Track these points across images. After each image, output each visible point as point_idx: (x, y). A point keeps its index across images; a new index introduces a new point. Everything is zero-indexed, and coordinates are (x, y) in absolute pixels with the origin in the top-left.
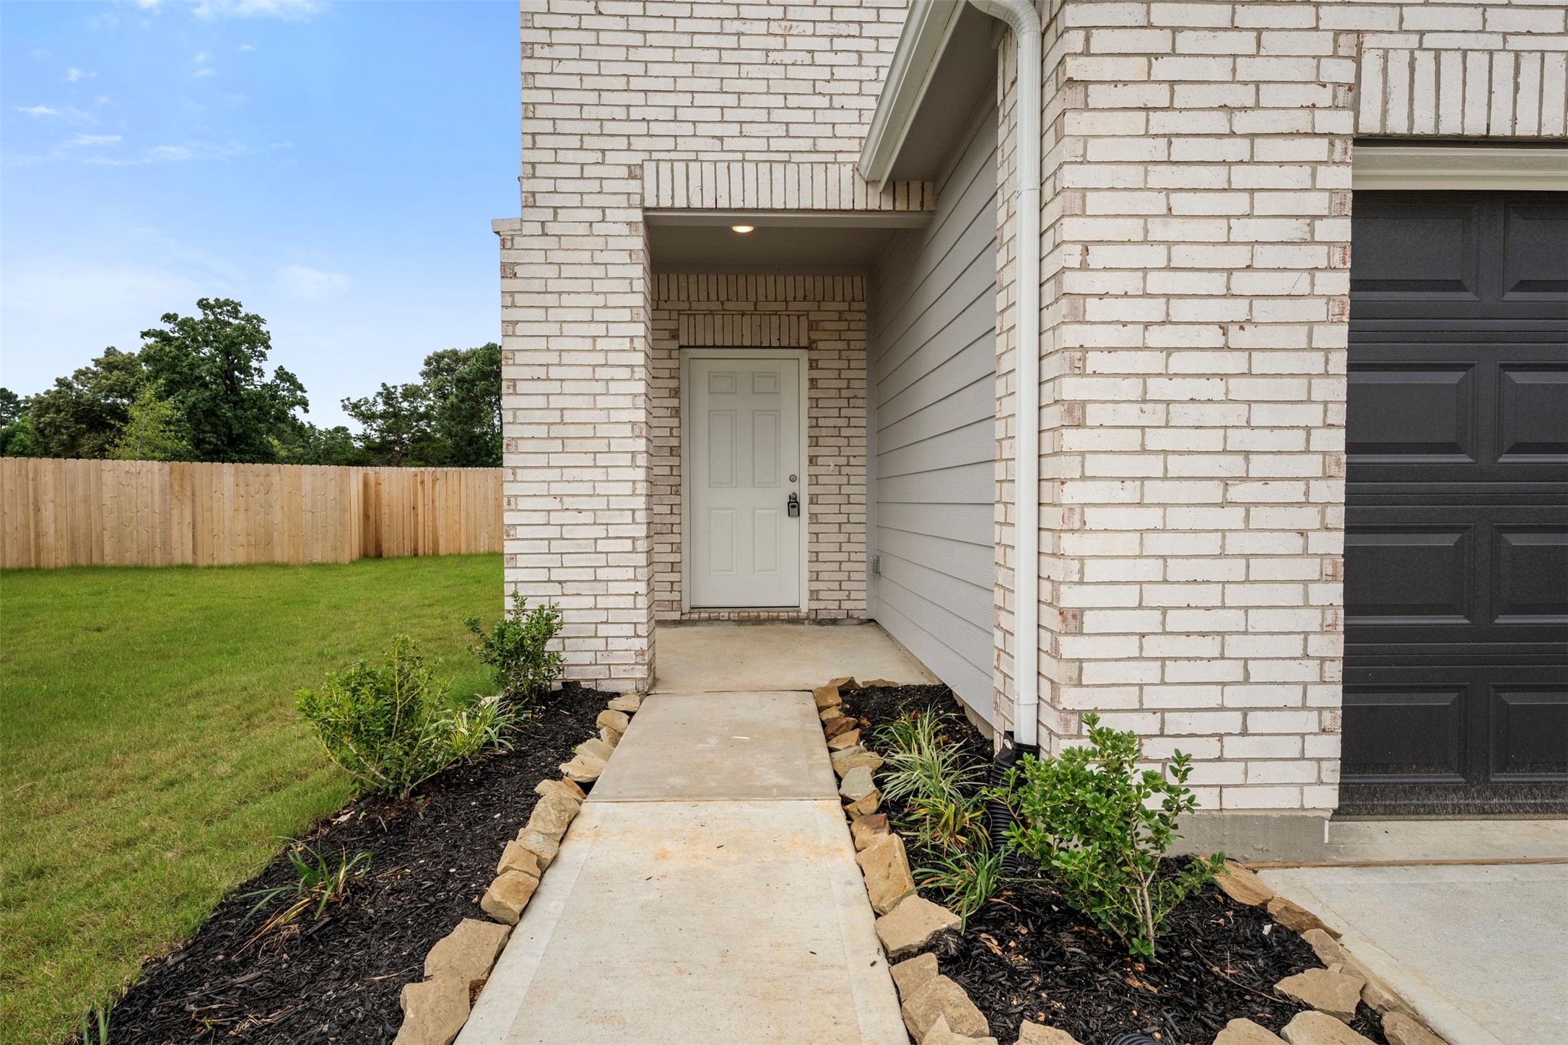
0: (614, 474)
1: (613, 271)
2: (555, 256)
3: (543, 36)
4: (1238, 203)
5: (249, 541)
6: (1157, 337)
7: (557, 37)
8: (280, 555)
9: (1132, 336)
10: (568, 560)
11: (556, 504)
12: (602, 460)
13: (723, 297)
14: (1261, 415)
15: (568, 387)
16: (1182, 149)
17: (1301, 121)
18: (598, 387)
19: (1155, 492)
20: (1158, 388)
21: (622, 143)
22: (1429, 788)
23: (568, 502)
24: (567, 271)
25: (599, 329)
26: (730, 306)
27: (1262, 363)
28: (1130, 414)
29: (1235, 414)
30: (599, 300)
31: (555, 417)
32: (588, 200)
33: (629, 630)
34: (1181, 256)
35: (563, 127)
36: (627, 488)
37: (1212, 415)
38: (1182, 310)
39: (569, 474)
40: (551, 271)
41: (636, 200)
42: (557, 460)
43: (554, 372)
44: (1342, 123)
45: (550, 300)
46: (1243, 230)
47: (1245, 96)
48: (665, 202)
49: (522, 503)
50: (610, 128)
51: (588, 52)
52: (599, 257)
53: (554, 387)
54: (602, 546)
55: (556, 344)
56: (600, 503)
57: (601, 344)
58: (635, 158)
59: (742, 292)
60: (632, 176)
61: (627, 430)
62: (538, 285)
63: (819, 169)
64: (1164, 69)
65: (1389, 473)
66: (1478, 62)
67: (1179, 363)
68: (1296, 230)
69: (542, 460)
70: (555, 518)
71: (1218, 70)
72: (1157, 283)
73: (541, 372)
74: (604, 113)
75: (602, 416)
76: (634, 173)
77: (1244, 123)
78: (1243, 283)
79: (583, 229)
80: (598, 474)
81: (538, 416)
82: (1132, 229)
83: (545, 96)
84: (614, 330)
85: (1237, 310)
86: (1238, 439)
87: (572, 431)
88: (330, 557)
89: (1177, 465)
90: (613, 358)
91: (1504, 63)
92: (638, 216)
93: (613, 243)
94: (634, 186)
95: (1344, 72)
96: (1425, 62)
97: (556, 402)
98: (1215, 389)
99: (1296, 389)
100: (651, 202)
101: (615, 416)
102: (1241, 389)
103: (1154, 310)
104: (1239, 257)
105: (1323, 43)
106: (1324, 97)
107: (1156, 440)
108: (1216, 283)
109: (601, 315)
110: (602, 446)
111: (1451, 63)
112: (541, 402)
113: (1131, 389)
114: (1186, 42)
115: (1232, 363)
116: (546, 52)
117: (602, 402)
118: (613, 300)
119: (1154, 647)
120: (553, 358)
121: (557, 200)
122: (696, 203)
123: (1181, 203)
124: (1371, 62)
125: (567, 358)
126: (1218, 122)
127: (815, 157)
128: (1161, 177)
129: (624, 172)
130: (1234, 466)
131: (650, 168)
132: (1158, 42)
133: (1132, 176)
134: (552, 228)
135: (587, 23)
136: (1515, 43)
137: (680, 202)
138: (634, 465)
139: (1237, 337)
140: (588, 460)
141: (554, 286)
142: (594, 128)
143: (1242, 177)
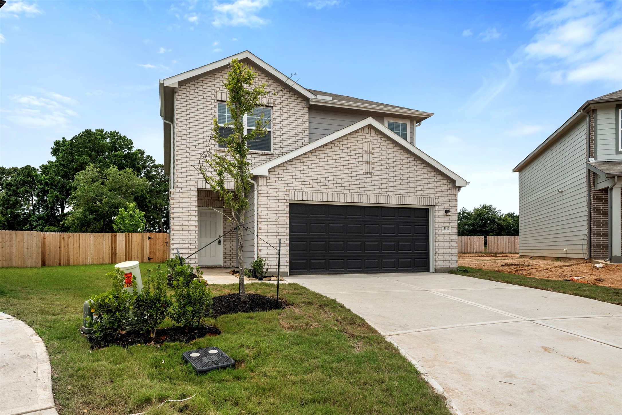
0: (192, 234)
1: (192, 199)
2: (181, 196)
3: (180, 158)
4: (277, 206)
5: (3, 259)
6: (269, 220)
7: (182, 159)
8: (14, 264)
9: (266, 220)
10: (183, 250)
11: (181, 240)
12: (190, 232)
14: (280, 229)
15: (184, 219)
16: (271, 201)
17: (283, 198)
18: (189, 219)
19: (269, 237)
20: (269, 226)
21: (194, 177)
22: (303, 271)
23: (183, 239)
24: (183, 199)
25: (189, 209)
26: (206, 198)
27: (280, 223)
28: (266, 228)
29: (277, 229)
30: (189, 204)
31: (181, 224)
32: (188, 187)
33: (194, 262)
34: (271, 212)
35: (183, 174)
36: (194, 237)
37: (275, 228)
38: (271, 217)
39: (184, 234)
40: (181, 199)
41: (196, 187)
42: (181, 232)
43: (181, 216)
44: (288, 198)
45: (180, 204)
46: (278, 209)
47: (278, 195)
48: (201, 187)
49: (175, 240)
50: (191, 174)
51: (188, 161)
52: (190, 197)
53: (181, 219)
54: (190, 247)
55: (181, 211)
56: (189, 240)
57: (190, 212)
58: (196, 180)
59: (209, 195)
61: (194, 227)
62: (178, 201)
64: (269, 192)
65: (294, 235)
66: (301, 193)
67: (271, 223)
68: (283, 209)
69: (179, 232)
70: (181, 242)
71: (275, 193)
72: (269, 215)
73: (179, 216)
74: (191, 172)
75: (190, 224)
76: (196, 182)
77: (277, 198)
78: (278, 215)
79: (186, 192)
80: (189, 234)
81: (178, 224)
82: (266, 209)
83: (180, 169)
84: (192, 209)
85: (277, 218)
86: (277, 231)
87: (184, 227)
89: (271, 234)
90: (192, 214)
91: (304, 193)
92: (196, 190)
93: (192, 194)
94: (196, 184)
95: (288, 193)
96: (296, 192)
97: (181, 222)
98: (275, 226)
99: (284, 226)
100: (199, 187)
101: (192, 224)
102: (278, 226)
103: (269, 217)
104: (277, 212)
105: (285, 190)
106: (286, 196)
107: (269, 231)
108: (275, 215)
109: (189, 206)
110: (190, 229)
111: (298, 193)
112: (178, 222)
113: (266, 226)
114: (271, 190)
115: (277, 223)
116: (180, 161)
117: (190, 222)
118: (192, 204)
119: (269, 253)
120: (181, 214)
121: (182, 186)
122: (207, 188)
123: (271, 206)
124: (290, 192)
125: (183, 214)
126: (275, 198)
127: (228, 181)
128: (269, 203)
129: (194, 182)
130: (277, 234)
131: (199, 181)
132: (268, 190)
133: (266, 203)
134: (181, 191)
135: (188, 156)
136: (305, 191)
137: (204, 187)
138: (196, 233)
139: (277, 220)
140: (187, 232)
141: (181, 201)
142: (189, 174)
143: (278, 204)
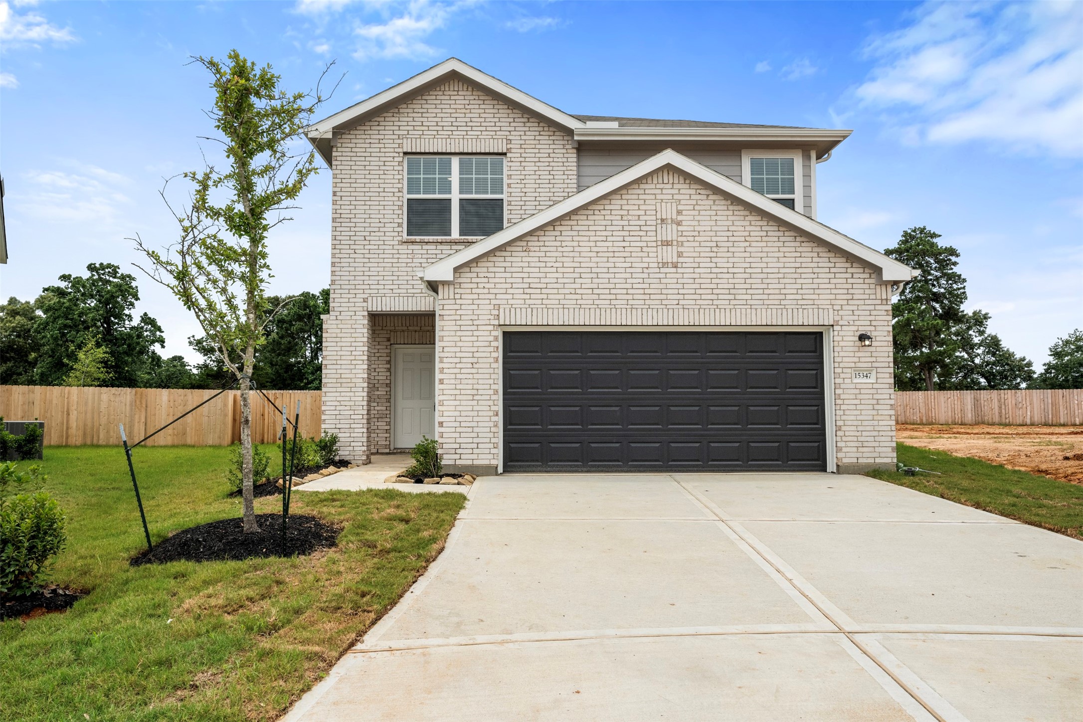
0: (357, 394)
1: (358, 331)
2: (339, 326)
3: (338, 260)
4: (475, 339)
5: (174, 433)
6: (458, 366)
7: (342, 260)
8: (189, 441)
9: (453, 365)
10: (342, 421)
11: (338, 404)
12: (353, 389)
13: (408, 325)
14: (480, 382)
15: (343, 367)
16: (463, 328)
17: (488, 322)
18: (353, 367)
19: (458, 397)
20: (459, 376)
21: (362, 291)
22: (533, 465)
23: (342, 403)
24: (343, 331)
25: (353, 349)
26: (410, 328)
27: (480, 371)
28: (453, 381)
29: (475, 381)
30: (353, 340)
31: (339, 376)
32: (351, 309)
33: (361, 444)
34: (463, 349)
35: (343, 287)
36: (361, 399)
37: (470, 381)
38: (463, 360)
39: (343, 394)
40: (339, 331)
41: (365, 309)
42: (339, 390)
43: (339, 362)
44: (496, 322)
45: (338, 340)
46: (476, 344)
47: (476, 317)
48: (375, 309)
49: (328, 403)
50: (358, 287)
51: (352, 265)
52: (354, 326)
53: (339, 367)
54: (353, 417)
55: (339, 353)
56: (353, 403)
57: (354, 353)
58: (366, 296)
59: (415, 323)
60: (364, 301)
61: (361, 380)
62: (334, 335)
63: (423, 299)
64: (459, 312)
65: (514, 393)
66: (524, 310)
67: (463, 371)
68: (487, 344)
69: (334, 390)
70: (338, 408)
71: (470, 312)
72: (458, 355)
73: (335, 362)
74: (356, 282)
75: (353, 376)
76: (365, 300)
77: (475, 322)
78: (476, 355)
79: (349, 318)
80: (352, 394)
81: (333, 376)
82: (453, 344)
83: (338, 278)
84: (358, 349)
85: (475, 360)
86: (476, 387)
87: (344, 380)
88: (217, 442)
89: (463, 392)
90: (357, 358)
91: (529, 310)
92: (366, 313)
93: (358, 322)
94: (365, 304)
95: (496, 312)
96: (513, 310)
97: (339, 371)
98: (471, 376)
99: (488, 376)
100: (370, 309)
101: (358, 376)
102: (476, 376)
103: (458, 360)
104: (475, 349)
105: (492, 307)
106: (492, 317)
107: (458, 387)
108: (470, 355)
109: (353, 344)
110: (353, 385)
111: (518, 311)
112: (334, 371)
113: (453, 376)
114: (463, 307)
115: (474, 371)
116: (339, 265)
117: (353, 371)
118: (357, 340)
119: (458, 430)
120: (338, 358)
121: (341, 309)
122: (384, 310)
123: (463, 339)
124: (502, 310)
125: (343, 358)
126: (470, 323)
128: (459, 333)
129: (362, 300)
130: (475, 392)
131: (370, 299)
132: (458, 307)
133: (453, 333)
134: (339, 318)
135: (351, 256)
136: (531, 306)
137: (379, 309)
138: (363, 391)
139: (475, 366)
140: (349, 390)
141: (339, 335)
142: (353, 287)
143: (476, 333)
